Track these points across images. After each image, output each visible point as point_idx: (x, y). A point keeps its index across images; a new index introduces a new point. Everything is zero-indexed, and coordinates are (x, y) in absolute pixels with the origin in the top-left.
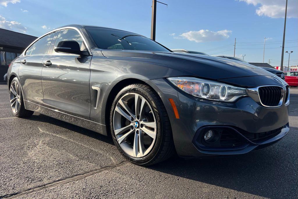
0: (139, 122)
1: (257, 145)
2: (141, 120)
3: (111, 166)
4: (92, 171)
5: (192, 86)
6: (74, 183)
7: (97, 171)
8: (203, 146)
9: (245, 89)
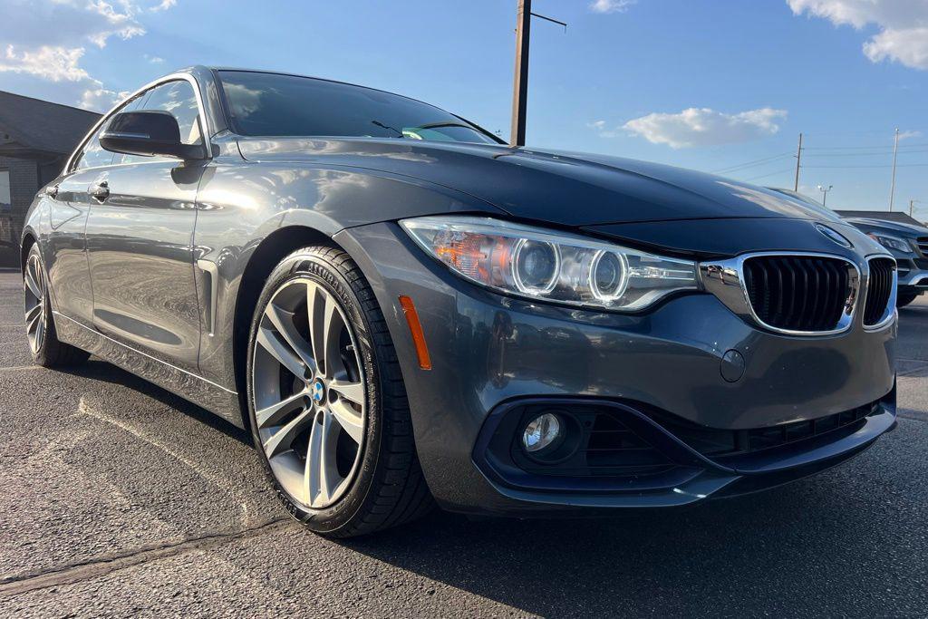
0: (325, 381)
1: (740, 474)
2: (330, 377)
3: (223, 536)
4: (147, 550)
5: (485, 250)
6: (54, 591)
7: (167, 550)
8: (517, 471)
9: (692, 263)
